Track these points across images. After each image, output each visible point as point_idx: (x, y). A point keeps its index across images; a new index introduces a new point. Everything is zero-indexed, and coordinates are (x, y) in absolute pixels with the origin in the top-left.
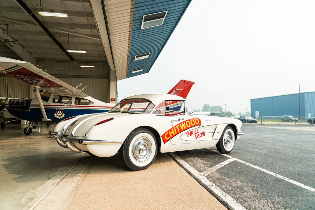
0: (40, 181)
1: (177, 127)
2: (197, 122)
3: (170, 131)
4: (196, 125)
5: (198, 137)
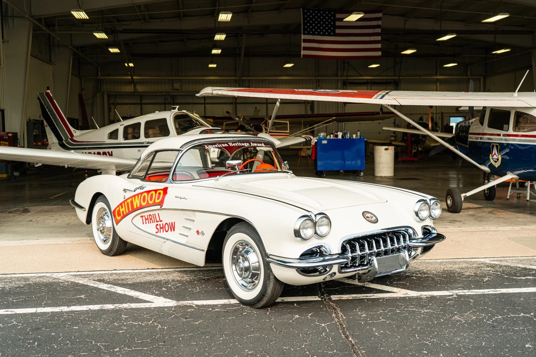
1: (129, 201)
3: (120, 207)
4: (155, 204)
5: (162, 230)
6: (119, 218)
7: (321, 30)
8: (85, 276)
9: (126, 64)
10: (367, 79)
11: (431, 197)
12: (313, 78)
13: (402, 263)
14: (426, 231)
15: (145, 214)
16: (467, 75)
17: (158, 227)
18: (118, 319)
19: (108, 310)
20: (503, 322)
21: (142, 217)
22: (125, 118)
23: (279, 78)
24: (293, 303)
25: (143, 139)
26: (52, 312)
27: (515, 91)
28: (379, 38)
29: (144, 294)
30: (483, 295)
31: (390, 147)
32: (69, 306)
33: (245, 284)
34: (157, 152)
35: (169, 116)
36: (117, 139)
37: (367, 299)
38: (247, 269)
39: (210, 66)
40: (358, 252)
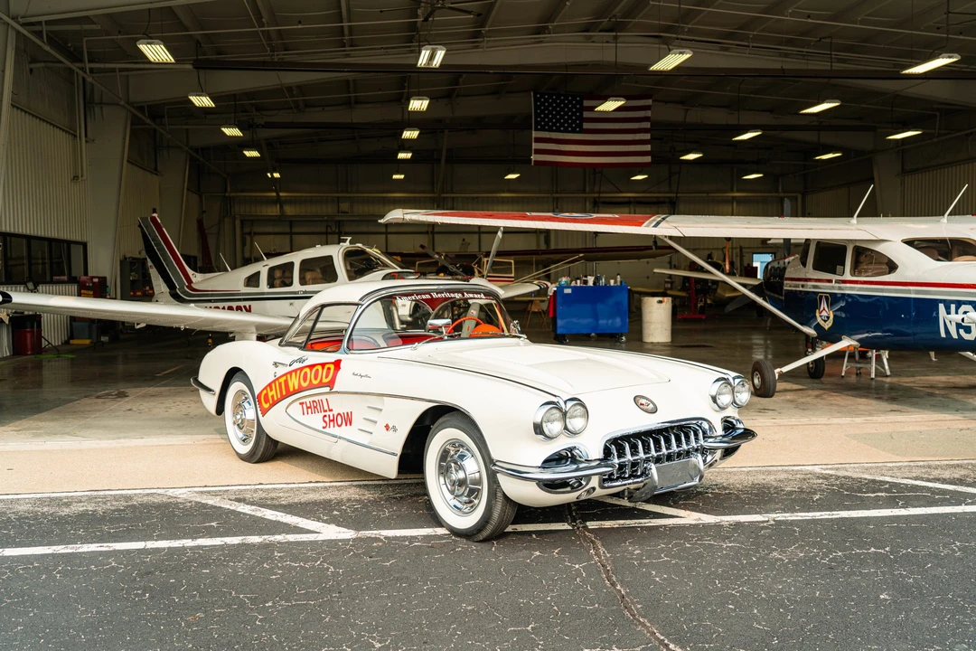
1: (282, 380)
3: (268, 388)
4: (321, 385)
5: (332, 423)
6: (266, 406)
7: (562, 125)
8: (216, 494)
9: (269, 175)
10: (629, 197)
11: (735, 374)
12: (549, 195)
13: (693, 473)
14: (729, 426)
15: (307, 400)
16: (777, 191)
17: (327, 419)
18: (270, 558)
19: (253, 545)
20: (845, 562)
21: (302, 404)
22: (269, 256)
23: (498, 195)
24: (530, 533)
25: (296, 286)
26: (169, 548)
27: (852, 216)
28: (647, 136)
29: (305, 521)
30: (814, 521)
31: (666, 299)
32: (194, 538)
33: (459, 505)
34: (323, 306)
35: (336, 252)
36: (258, 286)
37: (642, 527)
38: (462, 483)
39: (395, 177)
40: (629, 457)
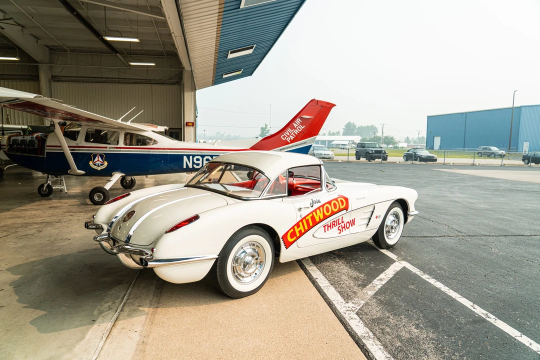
0: (77, 327)
1: (309, 218)
2: (343, 204)
3: (296, 227)
4: (340, 210)
5: (344, 229)
6: (290, 240)
17: (340, 228)
